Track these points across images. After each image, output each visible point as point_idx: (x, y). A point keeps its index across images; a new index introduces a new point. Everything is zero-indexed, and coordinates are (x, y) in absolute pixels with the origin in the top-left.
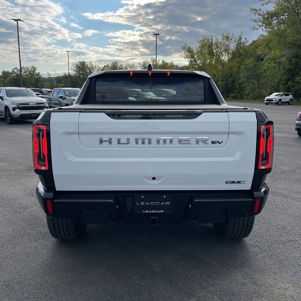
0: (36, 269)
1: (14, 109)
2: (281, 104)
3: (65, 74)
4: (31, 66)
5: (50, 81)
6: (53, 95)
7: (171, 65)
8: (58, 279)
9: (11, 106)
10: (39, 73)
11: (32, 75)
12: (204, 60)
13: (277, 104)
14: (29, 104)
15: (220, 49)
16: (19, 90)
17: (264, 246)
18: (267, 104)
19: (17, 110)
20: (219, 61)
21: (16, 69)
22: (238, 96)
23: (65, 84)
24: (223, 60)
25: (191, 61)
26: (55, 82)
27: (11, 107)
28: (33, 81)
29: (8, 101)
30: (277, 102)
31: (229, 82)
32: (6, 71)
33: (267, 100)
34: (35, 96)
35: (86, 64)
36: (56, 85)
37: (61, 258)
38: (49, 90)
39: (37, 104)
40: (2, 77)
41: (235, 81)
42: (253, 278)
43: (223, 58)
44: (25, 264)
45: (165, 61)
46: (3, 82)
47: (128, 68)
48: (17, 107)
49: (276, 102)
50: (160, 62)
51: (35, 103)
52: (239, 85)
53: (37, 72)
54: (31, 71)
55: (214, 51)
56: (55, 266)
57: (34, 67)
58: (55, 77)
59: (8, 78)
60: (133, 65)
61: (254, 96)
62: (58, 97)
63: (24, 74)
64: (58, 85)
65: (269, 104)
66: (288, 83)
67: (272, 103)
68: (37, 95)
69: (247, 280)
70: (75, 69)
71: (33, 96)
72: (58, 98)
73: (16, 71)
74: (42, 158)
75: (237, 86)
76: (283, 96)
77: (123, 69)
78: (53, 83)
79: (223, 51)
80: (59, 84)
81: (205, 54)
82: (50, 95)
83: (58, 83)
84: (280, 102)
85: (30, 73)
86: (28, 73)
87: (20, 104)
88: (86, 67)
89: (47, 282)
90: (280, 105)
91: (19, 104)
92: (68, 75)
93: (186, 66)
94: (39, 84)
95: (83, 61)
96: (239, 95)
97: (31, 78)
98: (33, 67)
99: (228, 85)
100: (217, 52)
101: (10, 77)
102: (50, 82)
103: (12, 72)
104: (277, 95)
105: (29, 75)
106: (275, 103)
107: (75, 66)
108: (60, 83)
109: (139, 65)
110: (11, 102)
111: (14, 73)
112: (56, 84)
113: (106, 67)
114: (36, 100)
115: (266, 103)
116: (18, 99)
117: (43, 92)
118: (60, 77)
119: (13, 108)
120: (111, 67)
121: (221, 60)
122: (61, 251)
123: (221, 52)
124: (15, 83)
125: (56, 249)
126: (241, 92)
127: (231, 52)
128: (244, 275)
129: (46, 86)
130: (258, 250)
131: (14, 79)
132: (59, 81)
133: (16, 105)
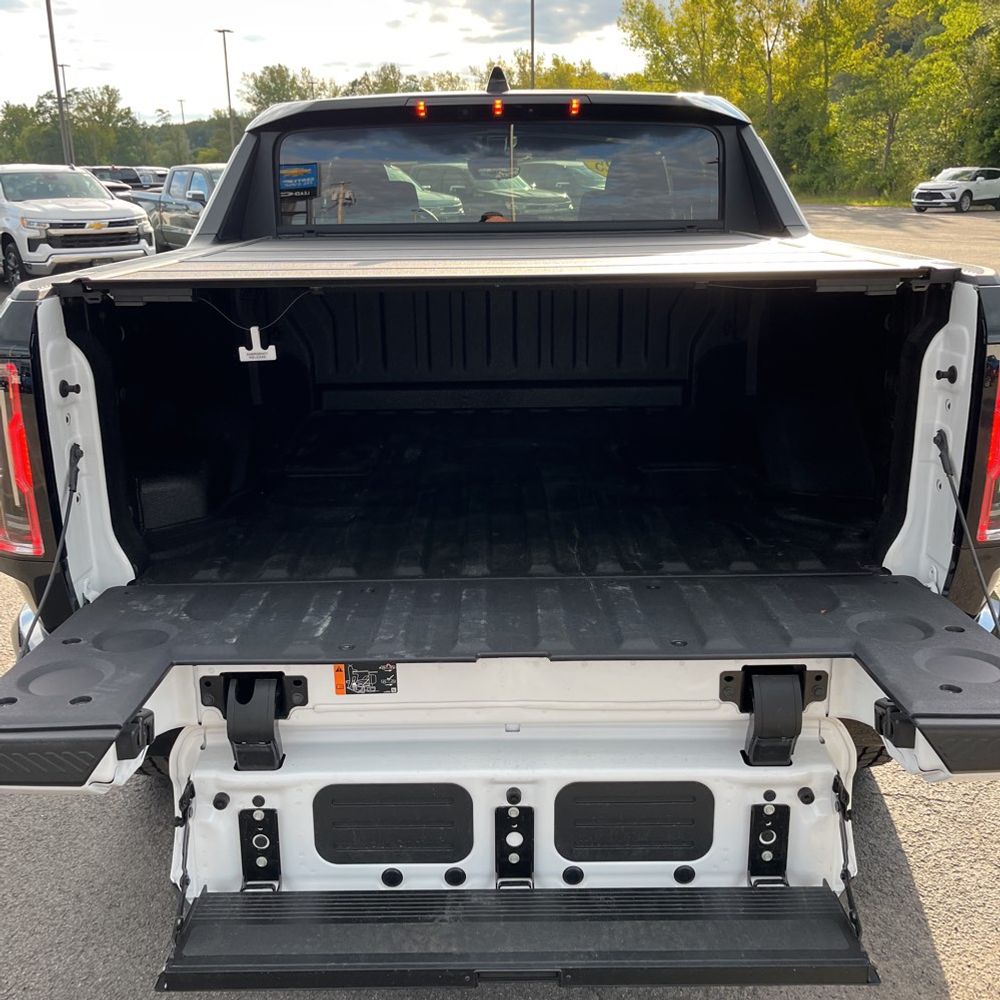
0: (54, 912)
1: (33, 244)
2: (971, 208)
3: (217, 113)
4: (102, 86)
5: (167, 140)
6: (168, 191)
7: (582, 74)
8: (138, 960)
9: (22, 232)
10: (129, 109)
11: (107, 118)
12: (702, 55)
13: (957, 208)
14: (82, 226)
15: (759, 12)
16: (48, 176)
17: (948, 798)
18: (920, 209)
19: (45, 249)
20: (753, 54)
21: (49, 96)
22: (819, 183)
23: (218, 148)
24: (770, 52)
25: (656, 58)
26: (185, 142)
27: (22, 237)
28: (112, 137)
29: (12, 216)
30: (957, 200)
31: (787, 130)
32: (16, 105)
33: (920, 196)
34: (106, 193)
35: (291, 73)
36: (190, 152)
37: (155, 861)
38: (161, 170)
39: (111, 224)
40: (4, 126)
41: (809, 130)
42: (916, 953)
43: (766, 44)
44: (17, 890)
45: (564, 59)
46: (11, 144)
47: (436, 87)
48: (44, 236)
49: (952, 201)
50: (547, 65)
51: (107, 222)
52: (823, 142)
53: (120, 106)
54: (102, 102)
55: (738, 19)
56: (129, 897)
57: (110, 88)
58: (184, 125)
59: (26, 131)
60: (453, 76)
61: (873, 179)
62: (189, 199)
63: (80, 116)
64: (196, 154)
65: (929, 210)
66: (996, 132)
67: (937, 205)
68: (113, 189)
69: (892, 961)
70: (253, 94)
71: (98, 195)
72: (186, 202)
73: (49, 103)
74: (17, 503)
75: (816, 147)
76: (979, 178)
77: (418, 90)
78: (181, 144)
79: (767, 17)
80: (199, 148)
81: (703, 32)
82: (160, 192)
83: (196, 147)
84: (967, 199)
85: (99, 112)
86: (90, 110)
87: (53, 226)
88: (292, 87)
89: (91, 974)
90: (968, 211)
91: (48, 226)
92: (228, 116)
93: (637, 75)
94: (133, 150)
95: (280, 66)
96: (822, 176)
97: (104, 127)
98: (107, 88)
99: (784, 142)
100: (748, 20)
101: (30, 127)
102: (170, 142)
103: (36, 110)
104: (955, 177)
105: (97, 118)
106: (950, 205)
107: (252, 82)
108: (203, 144)
109: (474, 78)
110: (23, 218)
111: (43, 114)
112: (191, 148)
113: (360, 83)
114: (108, 209)
115: (916, 207)
116: (43, 209)
117: (141, 178)
118: (201, 123)
119: (29, 240)
120: (375, 84)
121: (763, 52)
122: (161, 828)
123: (761, 22)
124: (52, 146)
125: (142, 820)
126: (827, 168)
127: (795, 20)
128: (880, 937)
129: (155, 157)
130: (926, 818)
131: (47, 134)
132: (200, 138)
133: (39, 229)
